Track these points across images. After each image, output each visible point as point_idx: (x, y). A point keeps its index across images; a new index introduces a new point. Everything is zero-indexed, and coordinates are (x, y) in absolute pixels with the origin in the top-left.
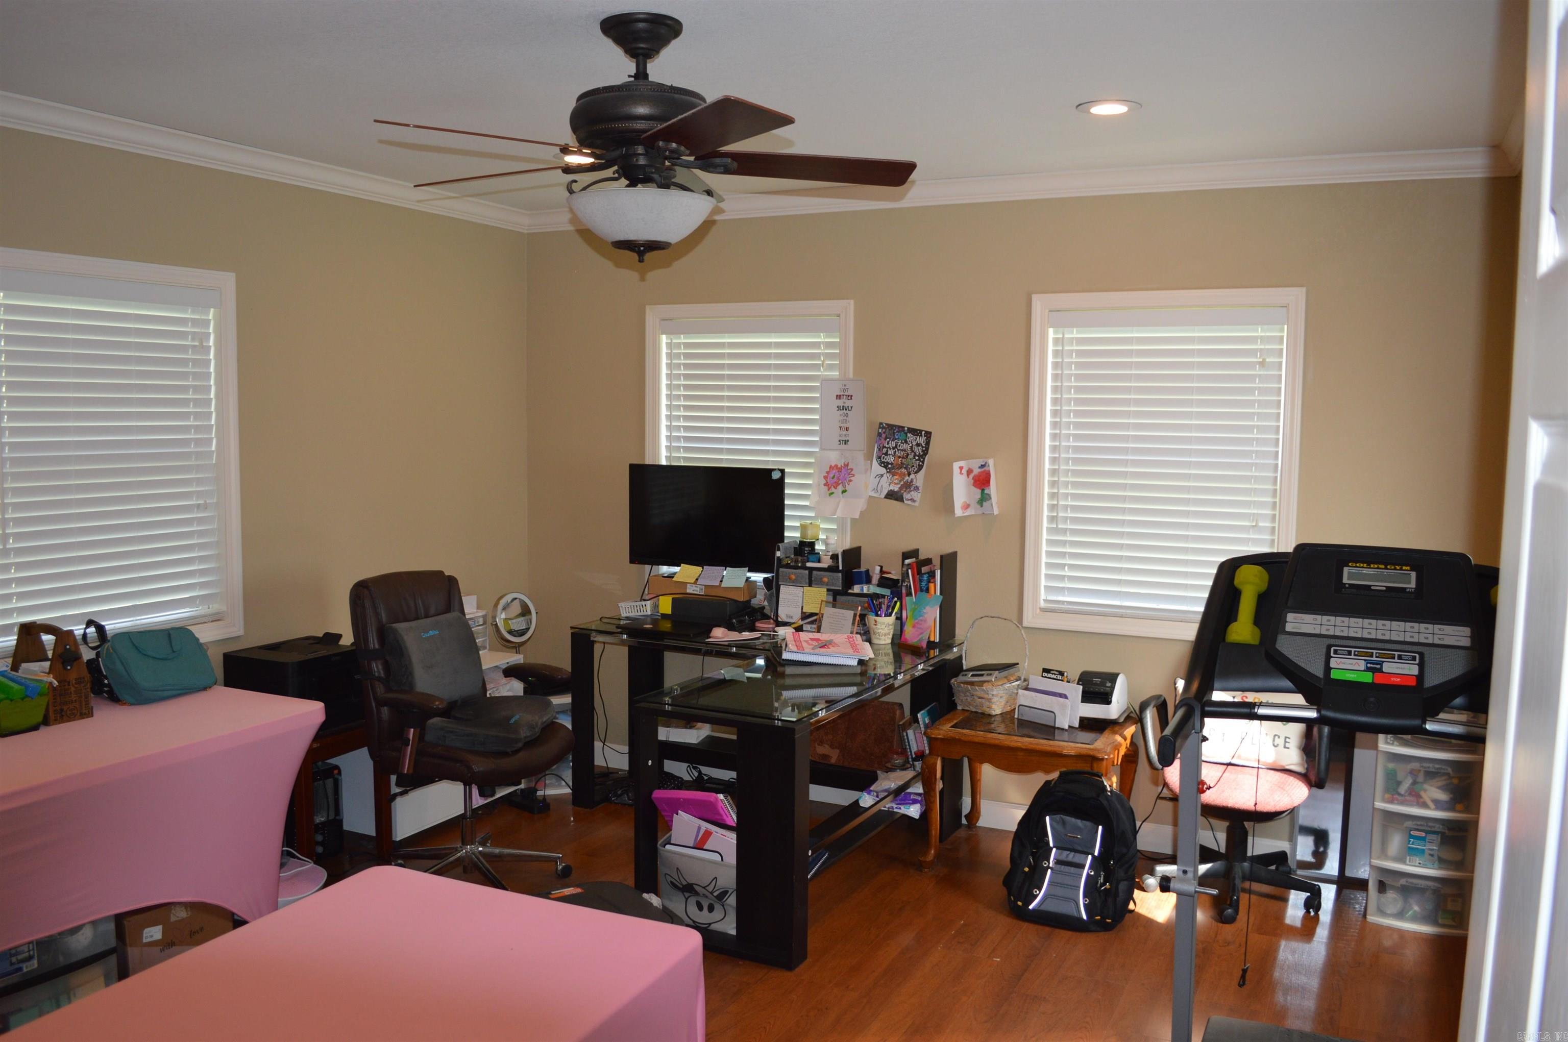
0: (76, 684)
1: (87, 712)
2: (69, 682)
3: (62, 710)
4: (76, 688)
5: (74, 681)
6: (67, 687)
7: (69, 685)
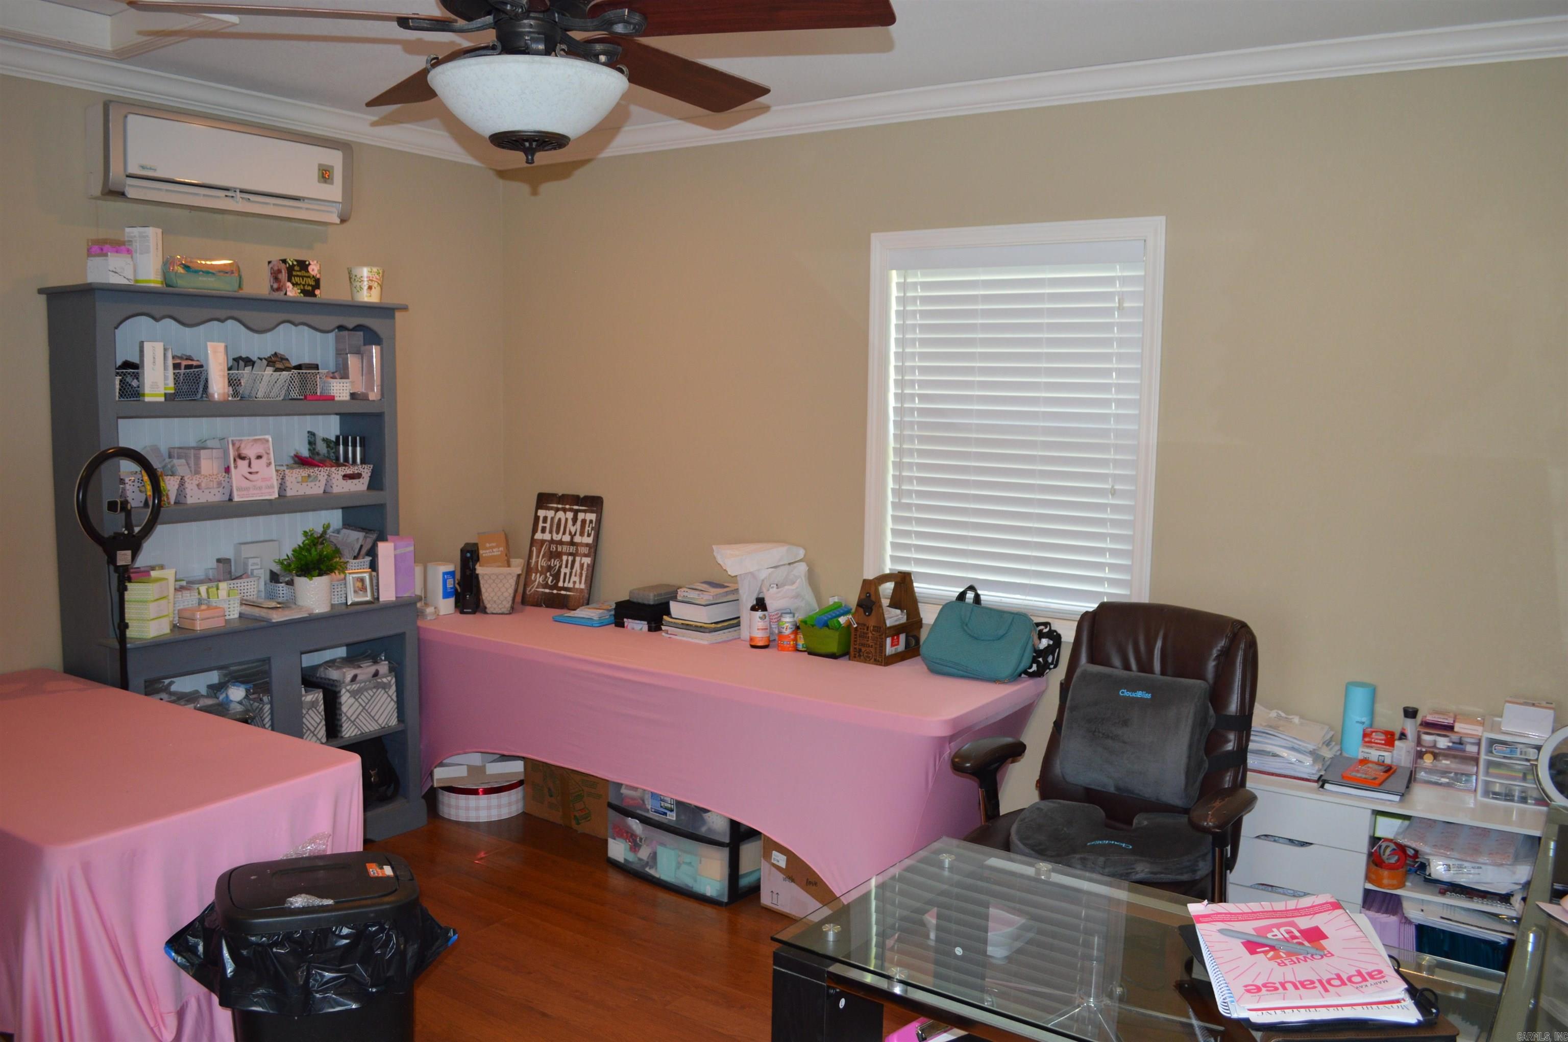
0: (873, 630)
1: (880, 660)
2: (868, 628)
3: (860, 650)
4: (873, 634)
5: (872, 628)
6: (865, 631)
7: (867, 630)
